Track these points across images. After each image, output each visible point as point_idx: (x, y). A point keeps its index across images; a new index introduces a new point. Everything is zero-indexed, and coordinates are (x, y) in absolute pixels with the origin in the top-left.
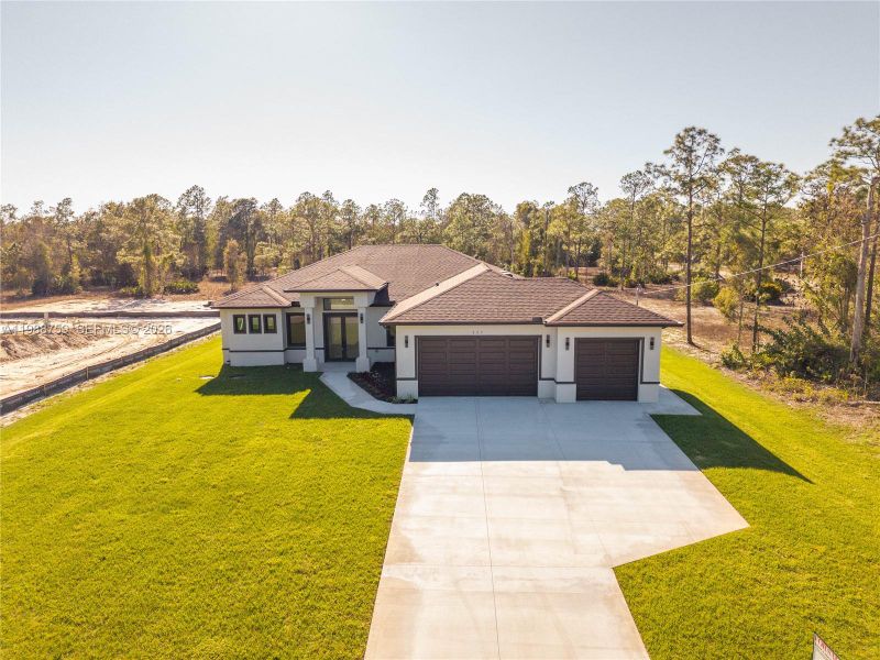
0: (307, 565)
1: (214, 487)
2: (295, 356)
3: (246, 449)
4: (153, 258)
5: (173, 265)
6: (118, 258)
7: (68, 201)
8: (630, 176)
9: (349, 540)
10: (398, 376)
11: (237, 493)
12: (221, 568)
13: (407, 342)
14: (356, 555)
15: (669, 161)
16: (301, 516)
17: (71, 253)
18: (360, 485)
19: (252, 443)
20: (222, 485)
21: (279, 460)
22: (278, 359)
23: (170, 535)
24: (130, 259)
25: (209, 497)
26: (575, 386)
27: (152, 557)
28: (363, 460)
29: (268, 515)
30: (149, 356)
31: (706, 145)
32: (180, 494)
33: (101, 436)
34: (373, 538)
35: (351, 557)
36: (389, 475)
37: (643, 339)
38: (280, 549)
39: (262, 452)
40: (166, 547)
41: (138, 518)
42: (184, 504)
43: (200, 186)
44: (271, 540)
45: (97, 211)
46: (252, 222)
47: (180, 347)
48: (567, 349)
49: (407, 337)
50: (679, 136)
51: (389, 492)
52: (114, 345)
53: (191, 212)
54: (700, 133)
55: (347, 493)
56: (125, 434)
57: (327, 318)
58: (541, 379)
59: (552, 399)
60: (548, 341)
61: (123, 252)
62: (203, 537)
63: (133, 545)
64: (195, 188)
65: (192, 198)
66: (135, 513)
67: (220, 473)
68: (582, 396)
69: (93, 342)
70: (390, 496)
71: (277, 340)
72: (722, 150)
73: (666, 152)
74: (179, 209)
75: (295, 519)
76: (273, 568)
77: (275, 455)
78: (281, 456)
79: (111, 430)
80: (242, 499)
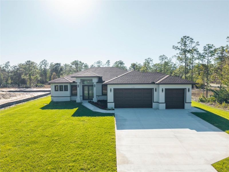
0: (85, 166)
1: (47, 136)
2: (74, 98)
3: (59, 124)
4: (31, 77)
5: (37, 79)
6: (22, 77)
7: (8, 62)
8: (161, 56)
9: (101, 155)
10: (108, 102)
11: (56, 138)
12: (49, 168)
13: (111, 90)
14: (105, 161)
15: (179, 45)
16: (80, 146)
17: (9, 76)
18: (101, 135)
19: (61, 122)
20: (50, 136)
21: (70, 127)
22: (68, 99)
23: (28, 155)
24: (25, 77)
25: (45, 140)
26: (165, 104)
27: (19, 164)
28: (100, 127)
29: (67, 146)
30: (28, 101)
31: (189, 41)
32: (34, 139)
33: (8, 120)
34: (110, 154)
35: (103, 162)
36: (111, 131)
37: (186, 89)
38: (73, 159)
39: (64, 125)
40: (26, 160)
41: (17, 148)
42: (35, 142)
43: (46, 60)
44: (69, 156)
45: (17, 65)
46: (60, 69)
47: (38, 99)
48: (163, 92)
49: (111, 89)
50: (182, 38)
51: (112, 137)
52: (18, 98)
53: (43, 66)
54: (188, 37)
55: (97, 138)
56: (16, 120)
57: (83, 86)
58: (154, 102)
59: (158, 109)
60: (156, 90)
61: (23, 75)
62: (41, 155)
63: (12, 159)
64: (44, 60)
65: (44, 63)
66: (15, 146)
67: (49, 132)
68: (167, 107)
69: (12, 97)
70: (113, 139)
71: (68, 93)
72: (194, 42)
73: (178, 43)
74: (40, 66)
75: (78, 147)
76: (71, 168)
77: (69, 126)
78: (71, 126)
79: (12, 118)
80: (57, 140)
